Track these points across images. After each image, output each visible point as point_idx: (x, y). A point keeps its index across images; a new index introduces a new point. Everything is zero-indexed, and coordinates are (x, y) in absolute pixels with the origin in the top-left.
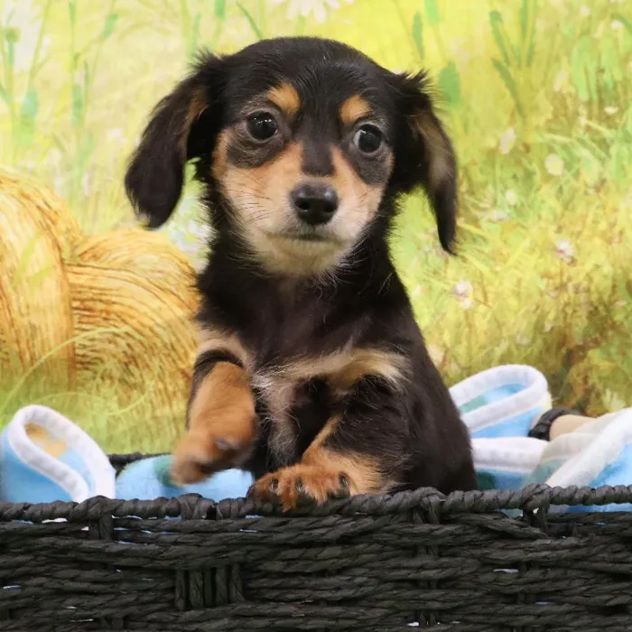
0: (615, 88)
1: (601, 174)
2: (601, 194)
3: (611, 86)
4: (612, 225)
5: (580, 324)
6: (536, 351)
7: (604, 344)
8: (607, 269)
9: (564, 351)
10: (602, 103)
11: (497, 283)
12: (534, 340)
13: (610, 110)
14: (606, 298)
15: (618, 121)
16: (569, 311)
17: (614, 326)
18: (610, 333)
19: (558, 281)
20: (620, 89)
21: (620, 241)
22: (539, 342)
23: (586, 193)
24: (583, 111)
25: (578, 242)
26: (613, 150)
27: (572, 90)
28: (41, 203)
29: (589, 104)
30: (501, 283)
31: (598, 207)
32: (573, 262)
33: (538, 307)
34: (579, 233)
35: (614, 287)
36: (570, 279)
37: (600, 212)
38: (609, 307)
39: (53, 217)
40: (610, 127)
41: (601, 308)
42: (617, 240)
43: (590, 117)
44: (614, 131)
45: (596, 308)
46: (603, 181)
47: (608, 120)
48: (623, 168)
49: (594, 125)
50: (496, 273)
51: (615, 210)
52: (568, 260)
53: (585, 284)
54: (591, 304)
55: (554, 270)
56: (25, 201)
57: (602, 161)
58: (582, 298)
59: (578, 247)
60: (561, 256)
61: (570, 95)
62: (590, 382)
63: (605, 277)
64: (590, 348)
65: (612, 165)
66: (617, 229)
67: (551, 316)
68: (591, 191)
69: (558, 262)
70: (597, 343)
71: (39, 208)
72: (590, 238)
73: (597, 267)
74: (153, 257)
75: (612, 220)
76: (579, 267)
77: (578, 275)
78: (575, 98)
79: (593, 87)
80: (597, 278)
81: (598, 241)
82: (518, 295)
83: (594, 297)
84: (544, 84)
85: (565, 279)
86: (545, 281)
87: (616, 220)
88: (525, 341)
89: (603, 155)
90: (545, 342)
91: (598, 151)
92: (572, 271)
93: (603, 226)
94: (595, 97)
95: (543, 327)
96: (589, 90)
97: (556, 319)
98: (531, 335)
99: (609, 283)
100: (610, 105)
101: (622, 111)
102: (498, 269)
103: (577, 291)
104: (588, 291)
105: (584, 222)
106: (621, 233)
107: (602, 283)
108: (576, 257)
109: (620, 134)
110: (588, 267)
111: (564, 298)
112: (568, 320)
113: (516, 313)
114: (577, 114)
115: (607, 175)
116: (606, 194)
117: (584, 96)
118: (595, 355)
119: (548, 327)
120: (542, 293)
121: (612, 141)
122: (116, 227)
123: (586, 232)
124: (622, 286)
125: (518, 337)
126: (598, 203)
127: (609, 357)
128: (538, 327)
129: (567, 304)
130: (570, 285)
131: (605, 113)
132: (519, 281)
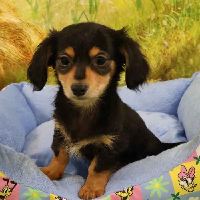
0: (181, 3)
1: (176, 25)
2: (176, 30)
3: (180, 2)
4: (178, 38)
5: (169, 63)
6: (158, 69)
7: (175, 67)
8: (176, 49)
9: (165, 69)
10: (177, 7)
11: (149, 52)
12: (157, 67)
13: (179, 8)
14: (175, 56)
15: (181, 11)
16: (166, 60)
17: (178, 63)
18: (177, 65)
19: (164, 52)
20: (182, 3)
21: (180, 42)
22: (159, 67)
23: (172, 30)
24: (172, 8)
25: (170, 42)
26: (180, 19)
27: (170, 3)
28: (40, 31)
29: (174, 7)
30: (150, 52)
31: (175, 33)
32: (168, 48)
33: (158, 59)
35: (178, 54)
36: (166, 52)
37: (175, 34)
38: (176, 59)
39: (43, 35)
40: (179, 13)
41: (174, 59)
42: (179, 42)
43: (174, 10)
44: (180, 14)
45: (173, 59)
46: (177, 27)
47: (179, 11)
48: (182, 23)
49: (175, 12)
50: (149, 50)
51: (179, 34)
52: (166, 47)
53: (170, 53)
54: (172, 58)
55: (163, 49)
56: (36, 31)
57: (177, 21)
58: (170, 56)
59: (169, 44)
60: (165, 46)
61: (169, 4)
62: (171, 77)
63: (175, 51)
64: (171, 69)
65: (179, 22)
66: (179, 39)
67: (162, 61)
68: (174, 29)
69: (164, 47)
70: (173, 68)
71: (39, 32)
72: (172, 41)
73: (173, 49)
75: (178, 36)
76: (169, 49)
77: (169, 51)
78: (171, 5)
79: (175, 3)
80: (173, 52)
81: (174, 42)
82: (154, 55)
83: (172, 56)
84: (163, 2)
85: (165, 52)
86: (161, 52)
87: (179, 36)
88: (156, 67)
89: (177, 20)
90: (160, 67)
91: (176, 19)
92: (167, 50)
93: (176, 38)
94: (176, 5)
95: (160, 64)
96: (174, 3)
97: (163, 62)
98: (157, 65)
99: (176, 53)
100: (179, 7)
101: (182, 9)
102: (150, 49)
103: (168, 55)
104: (171, 55)
105: (171, 37)
106: (180, 40)
107: (174, 53)
108: (169, 46)
109: (182, 15)
110: (171, 49)
111: (165, 57)
112: (166, 61)
113: (153, 60)
114: (171, 9)
115: (178, 25)
116: (177, 30)
117: (173, 5)
118: (173, 70)
119: (161, 64)
120: (160, 55)
121: (179, 16)
123: (171, 40)
124: (179, 54)
125: (154, 66)
126: (175, 32)
127: (176, 71)
128: (159, 63)
130: (167, 54)
131: (178, 9)
132: (154, 52)
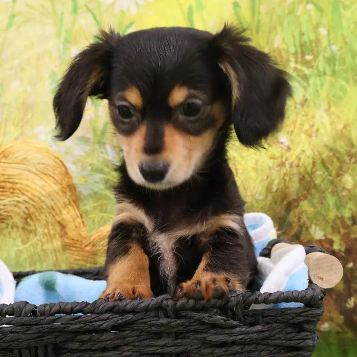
0: (311, 44)
1: (304, 96)
2: (305, 108)
3: (308, 43)
4: (312, 126)
5: (294, 187)
6: (268, 203)
7: (309, 197)
8: (309, 153)
9: (285, 202)
10: (303, 54)
11: (243, 163)
12: (266, 197)
13: (308, 58)
14: (309, 170)
15: (313, 64)
16: (287, 178)
17: (315, 187)
18: (313, 191)
19: (280, 161)
20: (314, 45)
22: (270, 198)
23: (295, 108)
24: (292, 59)
25: (292, 137)
26: (311, 81)
27: (285, 46)
29: (295, 54)
30: (246, 163)
31: (303, 116)
32: (289, 149)
33: (268, 177)
34: (292, 132)
35: (314, 163)
36: (287, 159)
37: (304, 118)
38: (311, 175)
40: (308, 68)
41: (306, 176)
42: (315, 135)
43: (296, 62)
44: (311, 70)
45: (303, 176)
46: (306, 100)
47: (307, 64)
48: (317, 91)
49: (299, 67)
50: (243, 158)
51: (313, 117)
52: (286, 148)
53: (296, 162)
54: (300, 173)
55: (278, 154)
57: (305, 88)
58: (295, 170)
59: (292, 140)
60: (281, 145)
61: (284, 49)
62: (302, 221)
63: (308, 157)
64: (301, 200)
65: (311, 90)
66: (315, 128)
67: (276, 182)
68: (298, 106)
69: (280, 150)
70: (305, 197)
72: (298, 135)
73: (303, 151)
74: (39, 156)
75: (311, 123)
76: (292, 152)
77: (292, 156)
78: (287, 51)
79: (298, 44)
80: (303, 158)
81: (303, 136)
82: (256, 170)
83: (302, 169)
84: (268, 43)
85: (284, 160)
86: (272, 160)
87: (314, 123)
88: (261, 197)
89: (305, 84)
90: (273, 197)
91: (302, 81)
92: (288, 154)
93: (306, 127)
94: (299, 50)
95: (271, 189)
96: (295, 46)
97: (279, 184)
98: (265, 194)
99: (310, 161)
100: (308, 55)
101: (315, 58)
102: (244, 154)
103: (291, 167)
104: (298, 166)
105: (295, 125)
106: (317, 130)
107: (306, 161)
108: (291, 146)
109: (315, 71)
110: (298, 151)
111: (284, 171)
112: (287, 183)
113: (255, 181)
114: (288, 61)
115: (307, 96)
116: (308, 107)
117: (292, 50)
118: (305, 205)
119: (274, 189)
120: (270, 168)
121: (310, 76)
122: (17, 139)
123: (296, 131)
124: (318, 162)
125: (257, 195)
126: (303, 113)
127: (313, 206)
128: (269, 189)
129: (285, 175)
130: (287, 164)
131: (306, 60)
132: (257, 161)
